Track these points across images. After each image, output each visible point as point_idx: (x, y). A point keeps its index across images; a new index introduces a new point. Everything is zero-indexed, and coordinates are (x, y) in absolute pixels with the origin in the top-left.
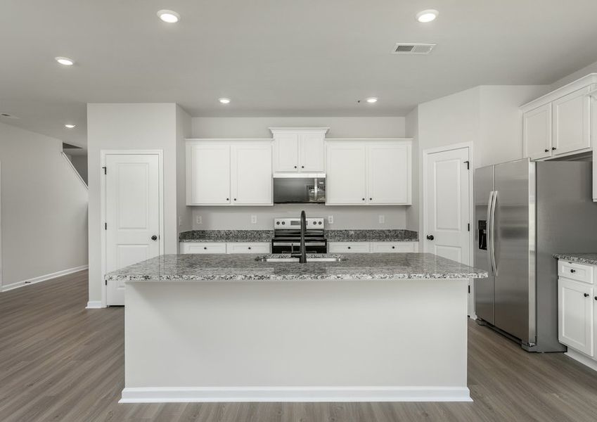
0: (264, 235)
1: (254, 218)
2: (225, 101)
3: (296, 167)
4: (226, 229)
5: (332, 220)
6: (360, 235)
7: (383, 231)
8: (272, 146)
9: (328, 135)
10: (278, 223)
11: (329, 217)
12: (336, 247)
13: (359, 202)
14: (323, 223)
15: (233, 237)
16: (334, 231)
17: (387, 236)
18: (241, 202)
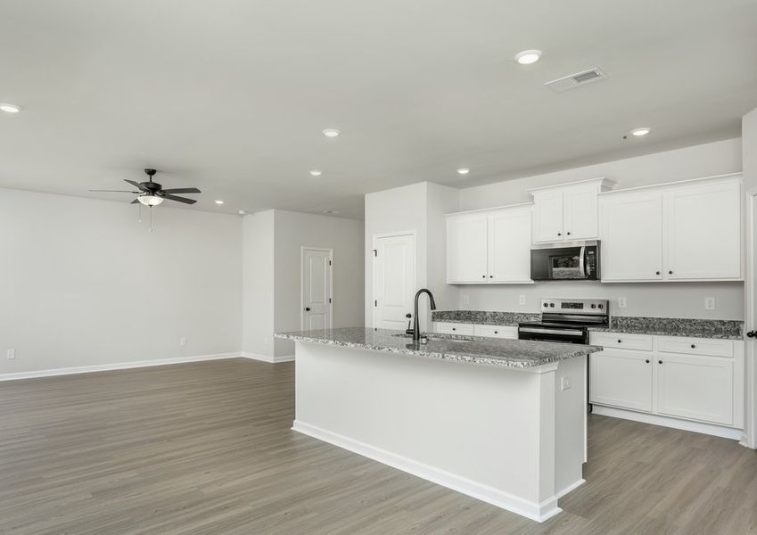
1: (522, 298)
2: (463, 172)
3: (559, 235)
5: (624, 303)
6: (669, 326)
8: (532, 212)
9: (604, 187)
10: (546, 305)
11: (620, 298)
13: (651, 277)
14: (605, 307)
16: (626, 318)
17: (718, 331)
18: (499, 279)
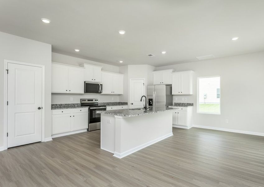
0: (76, 105)
1: (72, 99)
4: (60, 103)
7: (113, 103)
9: (102, 70)
10: (83, 100)
12: (109, 108)
14: (98, 100)
15: (63, 107)
18: (72, 92)
